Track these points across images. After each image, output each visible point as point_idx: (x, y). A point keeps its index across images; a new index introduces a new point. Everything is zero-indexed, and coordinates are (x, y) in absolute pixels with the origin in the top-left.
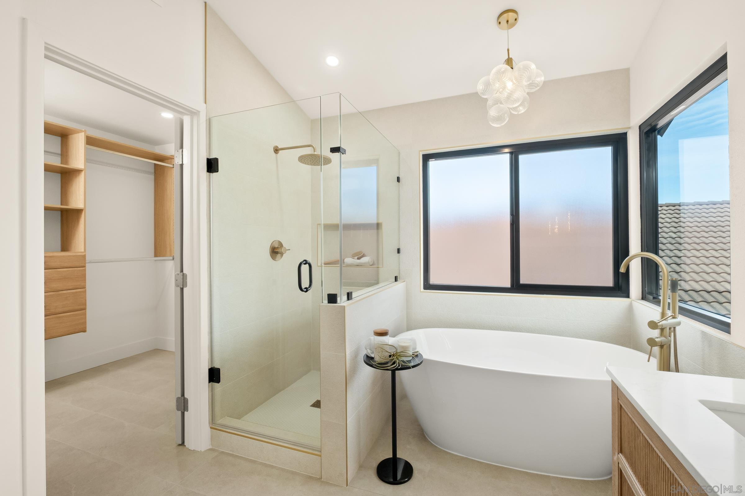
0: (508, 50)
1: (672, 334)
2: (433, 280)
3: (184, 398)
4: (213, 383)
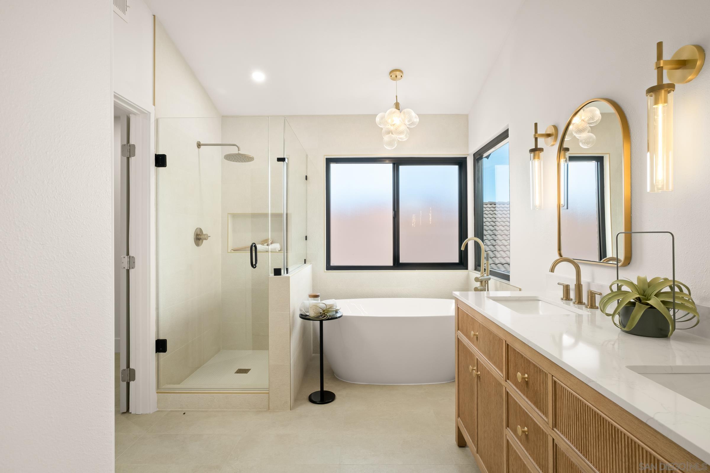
0: (397, 97)
1: (487, 285)
2: (333, 263)
3: (130, 369)
4: (159, 353)
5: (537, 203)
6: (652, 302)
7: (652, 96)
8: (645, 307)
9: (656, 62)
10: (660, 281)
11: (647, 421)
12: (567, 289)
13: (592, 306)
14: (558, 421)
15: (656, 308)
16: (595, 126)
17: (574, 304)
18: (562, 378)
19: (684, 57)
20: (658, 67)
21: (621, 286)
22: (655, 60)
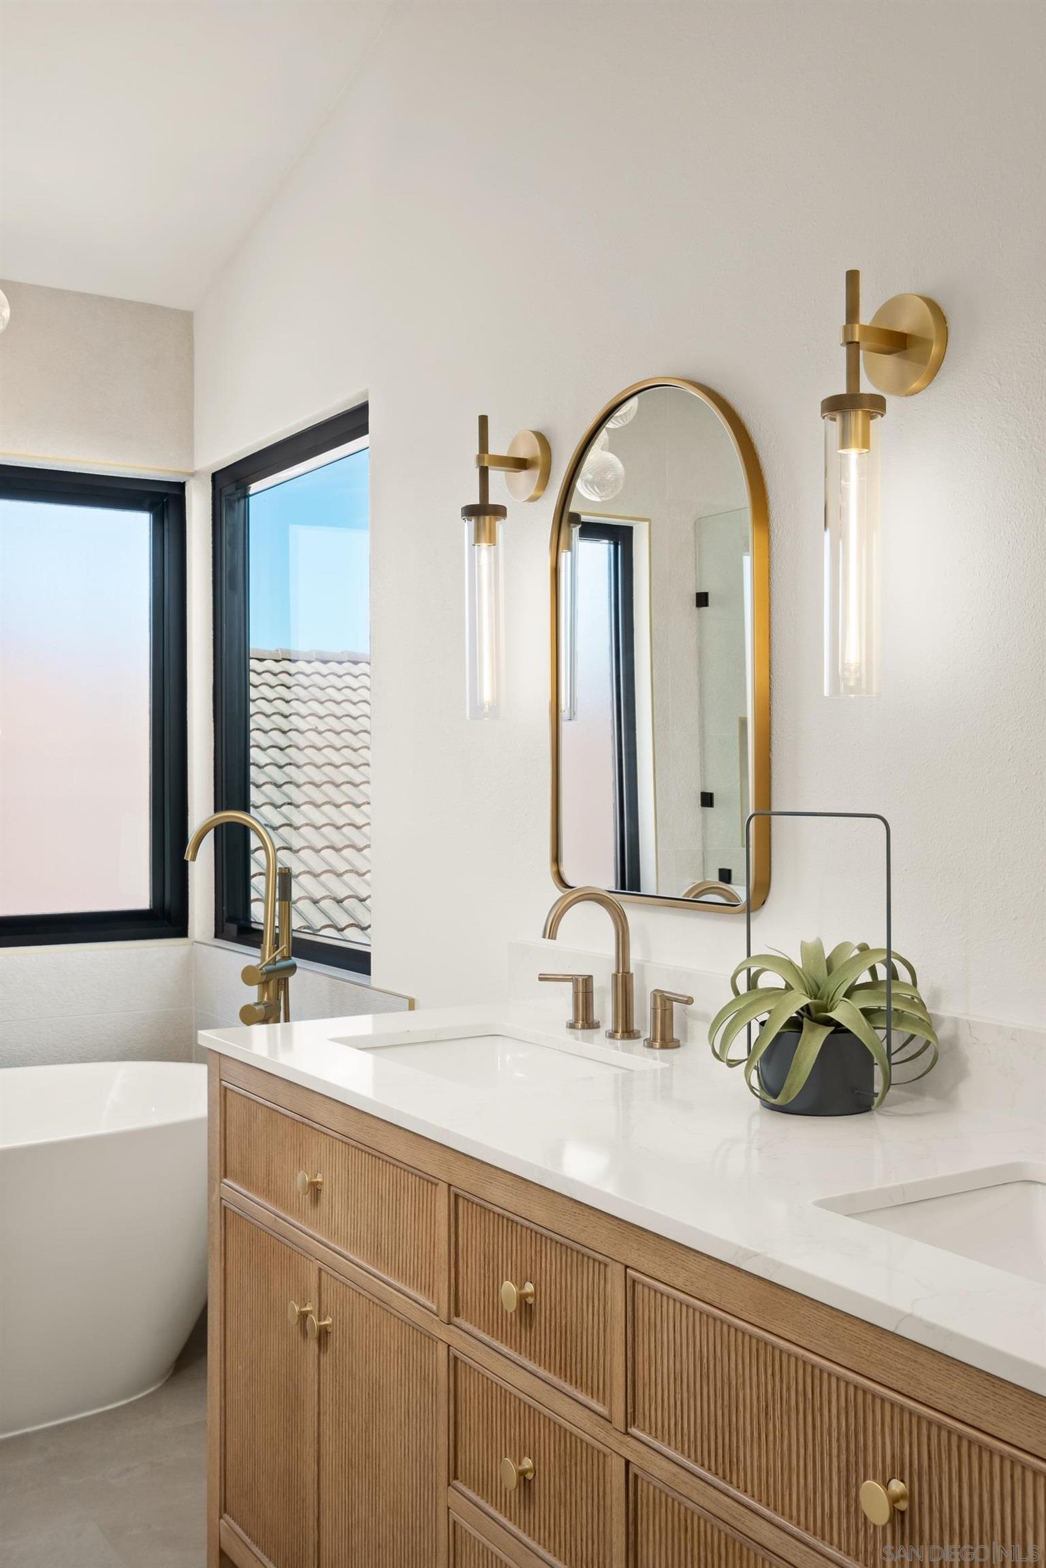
5: (487, 695)
6: (843, 1013)
7: (834, 420)
8: (824, 1032)
9: (844, 326)
10: (852, 956)
11: (897, 1327)
12: (584, 989)
13: (666, 1039)
14: (643, 1403)
15: (852, 1030)
16: (619, 428)
17: (612, 1040)
18: (660, 1266)
19: (904, 324)
20: (850, 340)
21: (758, 973)
22: (842, 320)
